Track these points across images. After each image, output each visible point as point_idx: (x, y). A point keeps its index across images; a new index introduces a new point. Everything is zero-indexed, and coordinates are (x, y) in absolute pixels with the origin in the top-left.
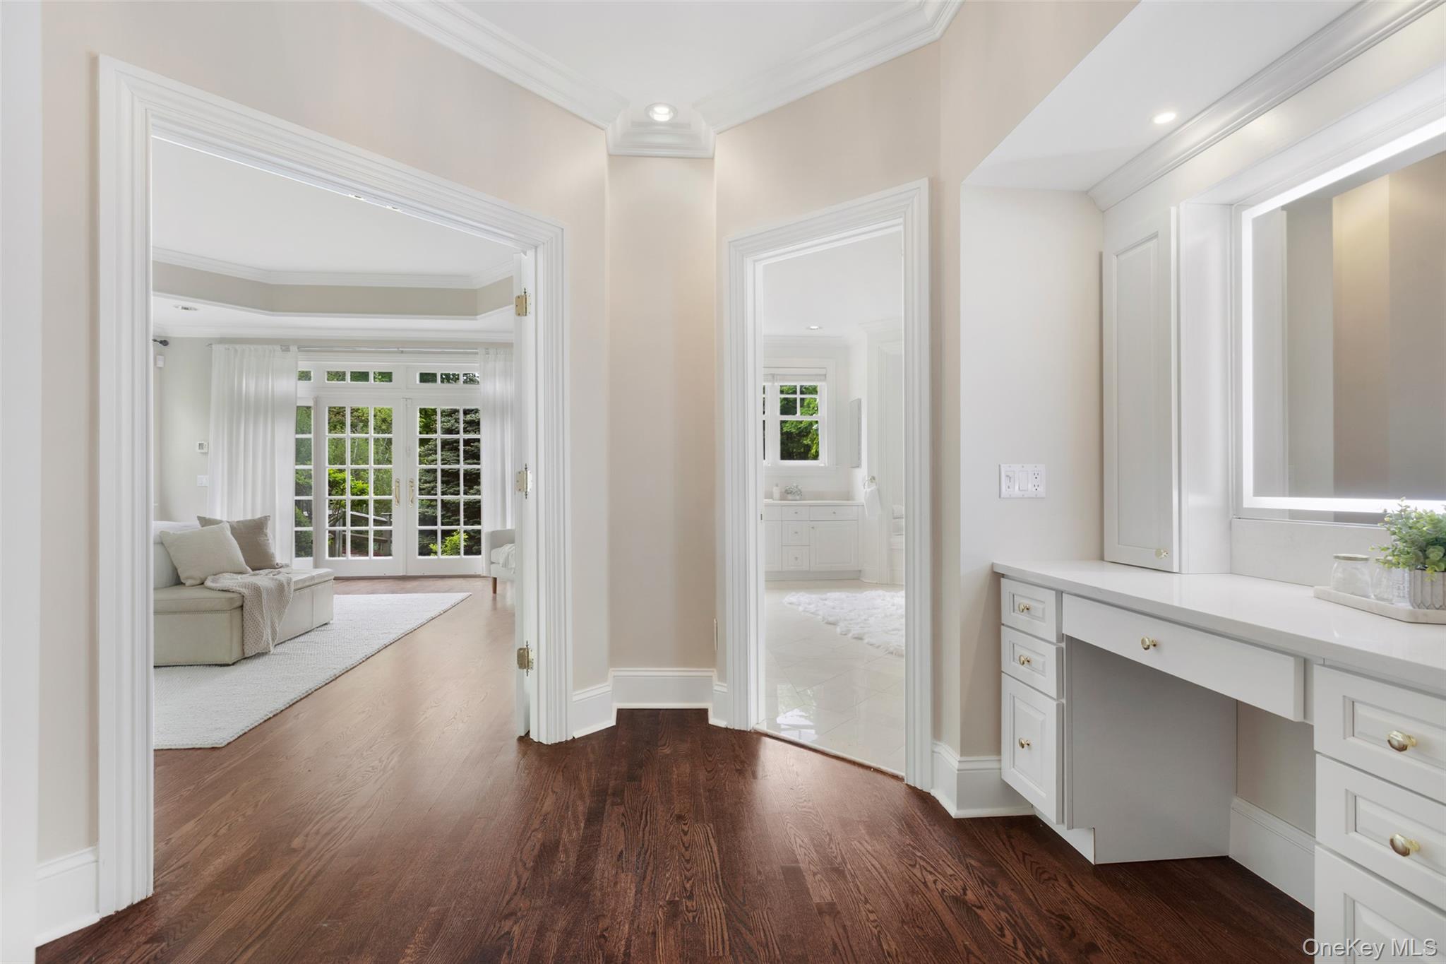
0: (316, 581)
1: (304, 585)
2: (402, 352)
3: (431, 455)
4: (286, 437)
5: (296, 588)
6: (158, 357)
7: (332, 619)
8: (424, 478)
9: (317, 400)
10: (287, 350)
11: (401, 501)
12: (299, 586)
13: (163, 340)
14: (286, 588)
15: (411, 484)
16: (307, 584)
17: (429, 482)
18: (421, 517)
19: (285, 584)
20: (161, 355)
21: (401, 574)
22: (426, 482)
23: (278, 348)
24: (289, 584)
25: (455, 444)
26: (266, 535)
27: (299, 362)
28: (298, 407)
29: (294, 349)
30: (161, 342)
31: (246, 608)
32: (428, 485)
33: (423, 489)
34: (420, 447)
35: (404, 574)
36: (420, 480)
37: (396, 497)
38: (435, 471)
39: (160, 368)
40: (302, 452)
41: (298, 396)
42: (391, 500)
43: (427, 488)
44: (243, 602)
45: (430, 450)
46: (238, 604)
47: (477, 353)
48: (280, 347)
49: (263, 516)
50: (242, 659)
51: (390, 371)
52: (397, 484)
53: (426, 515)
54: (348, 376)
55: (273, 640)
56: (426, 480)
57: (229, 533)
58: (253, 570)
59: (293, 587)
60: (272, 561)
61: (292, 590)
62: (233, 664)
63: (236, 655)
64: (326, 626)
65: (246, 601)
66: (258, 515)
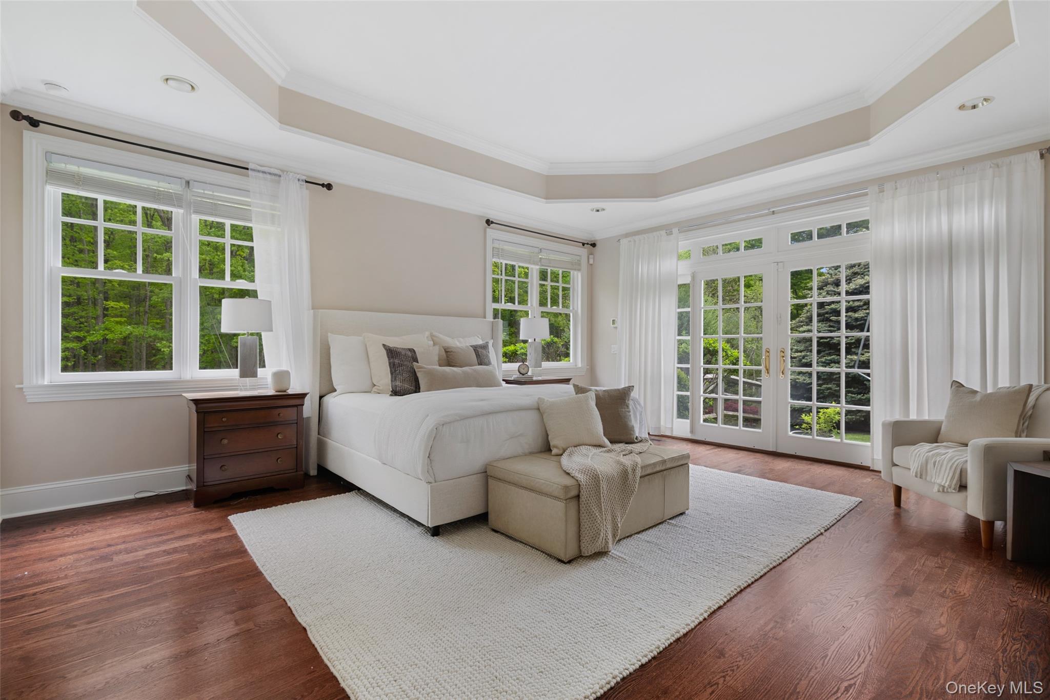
0: (668, 466)
1: (655, 470)
2: (773, 213)
3: (802, 326)
4: (669, 310)
5: (644, 474)
6: (590, 256)
7: (687, 509)
8: (795, 347)
9: (694, 277)
10: (671, 233)
11: (771, 371)
12: (649, 471)
13: (593, 243)
14: (630, 476)
15: (783, 354)
16: (658, 469)
17: (801, 352)
18: (793, 383)
19: (630, 470)
20: (592, 254)
21: (771, 450)
22: (797, 351)
23: (663, 233)
24: (634, 470)
25: (826, 315)
26: (628, 407)
27: (679, 243)
28: (679, 285)
29: (675, 231)
30: (591, 245)
31: (583, 499)
32: (799, 354)
33: (795, 358)
34: (791, 321)
35: (774, 450)
36: (791, 349)
37: (766, 367)
38: (810, 340)
39: (591, 264)
40: (684, 325)
41: (679, 273)
42: (761, 371)
43: (798, 357)
44: (580, 491)
45: (802, 322)
46: (574, 493)
47: (866, 194)
48: (665, 231)
49: (627, 386)
50: (578, 557)
51: (759, 237)
52: (768, 354)
53: (797, 382)
54: (720, 251)
55: (614, 536)
56: (797, 349)
57: (593, 403)
58: (611, 442)
59: (639, 473)
60: (631, 434)
61: (638, 478)
62: (569, 562)
63: (571, 552)
64: (681, 518)
65: (582, 491)
66: (622, 385)
